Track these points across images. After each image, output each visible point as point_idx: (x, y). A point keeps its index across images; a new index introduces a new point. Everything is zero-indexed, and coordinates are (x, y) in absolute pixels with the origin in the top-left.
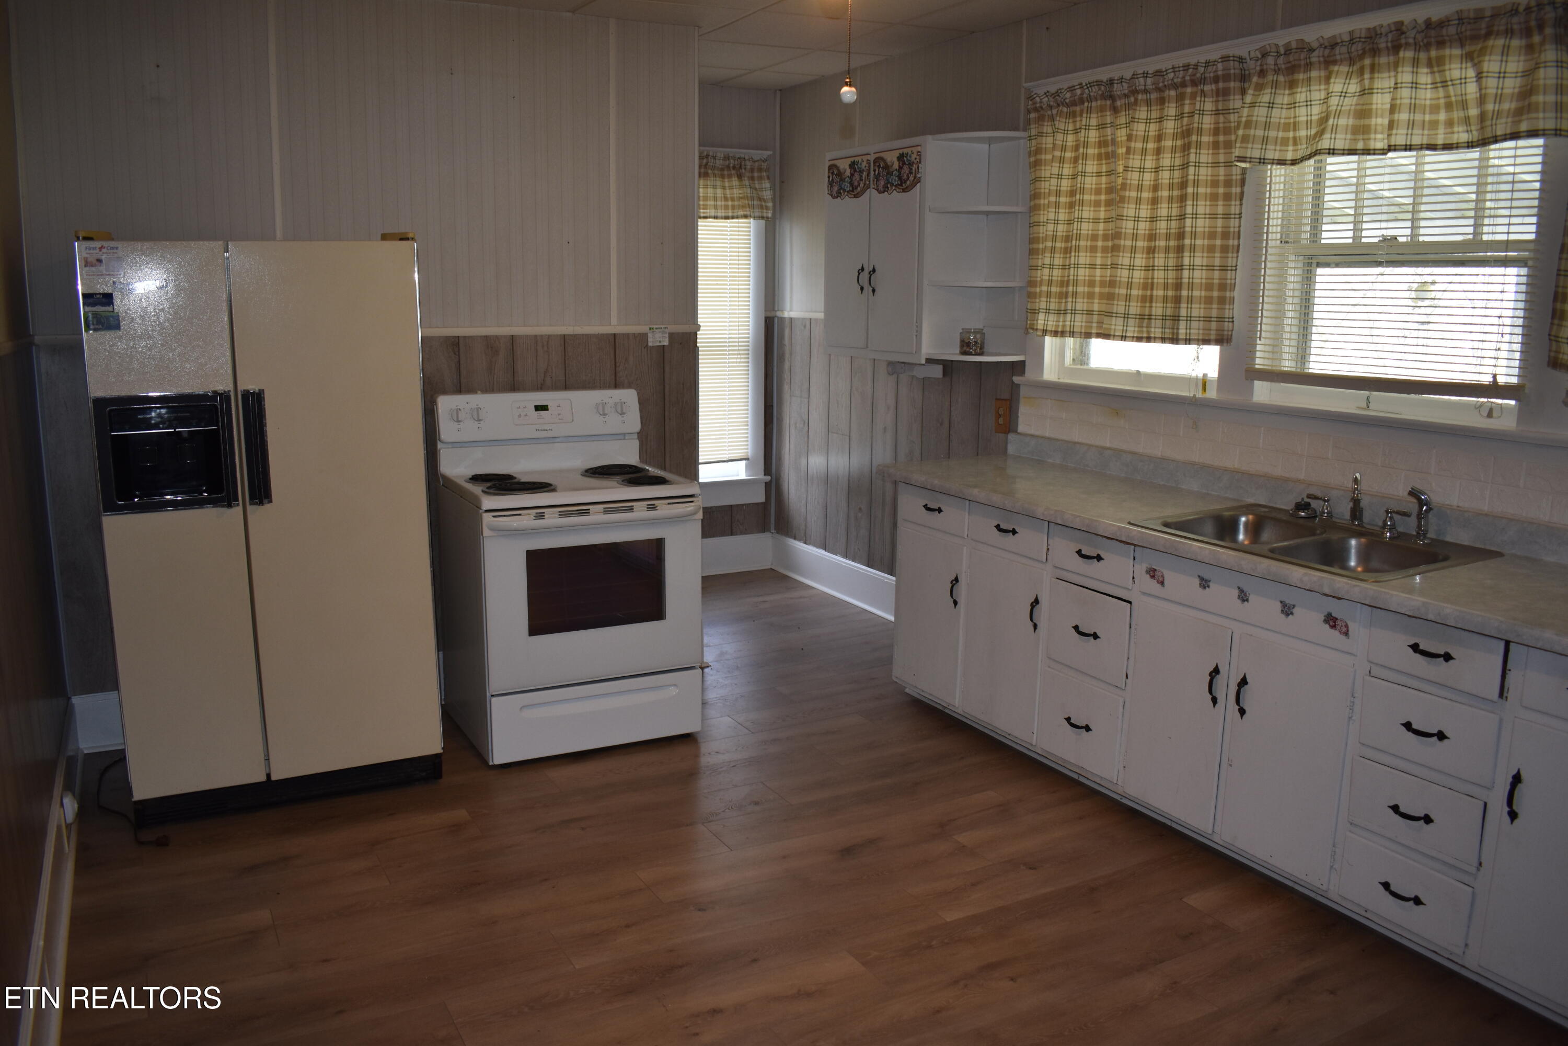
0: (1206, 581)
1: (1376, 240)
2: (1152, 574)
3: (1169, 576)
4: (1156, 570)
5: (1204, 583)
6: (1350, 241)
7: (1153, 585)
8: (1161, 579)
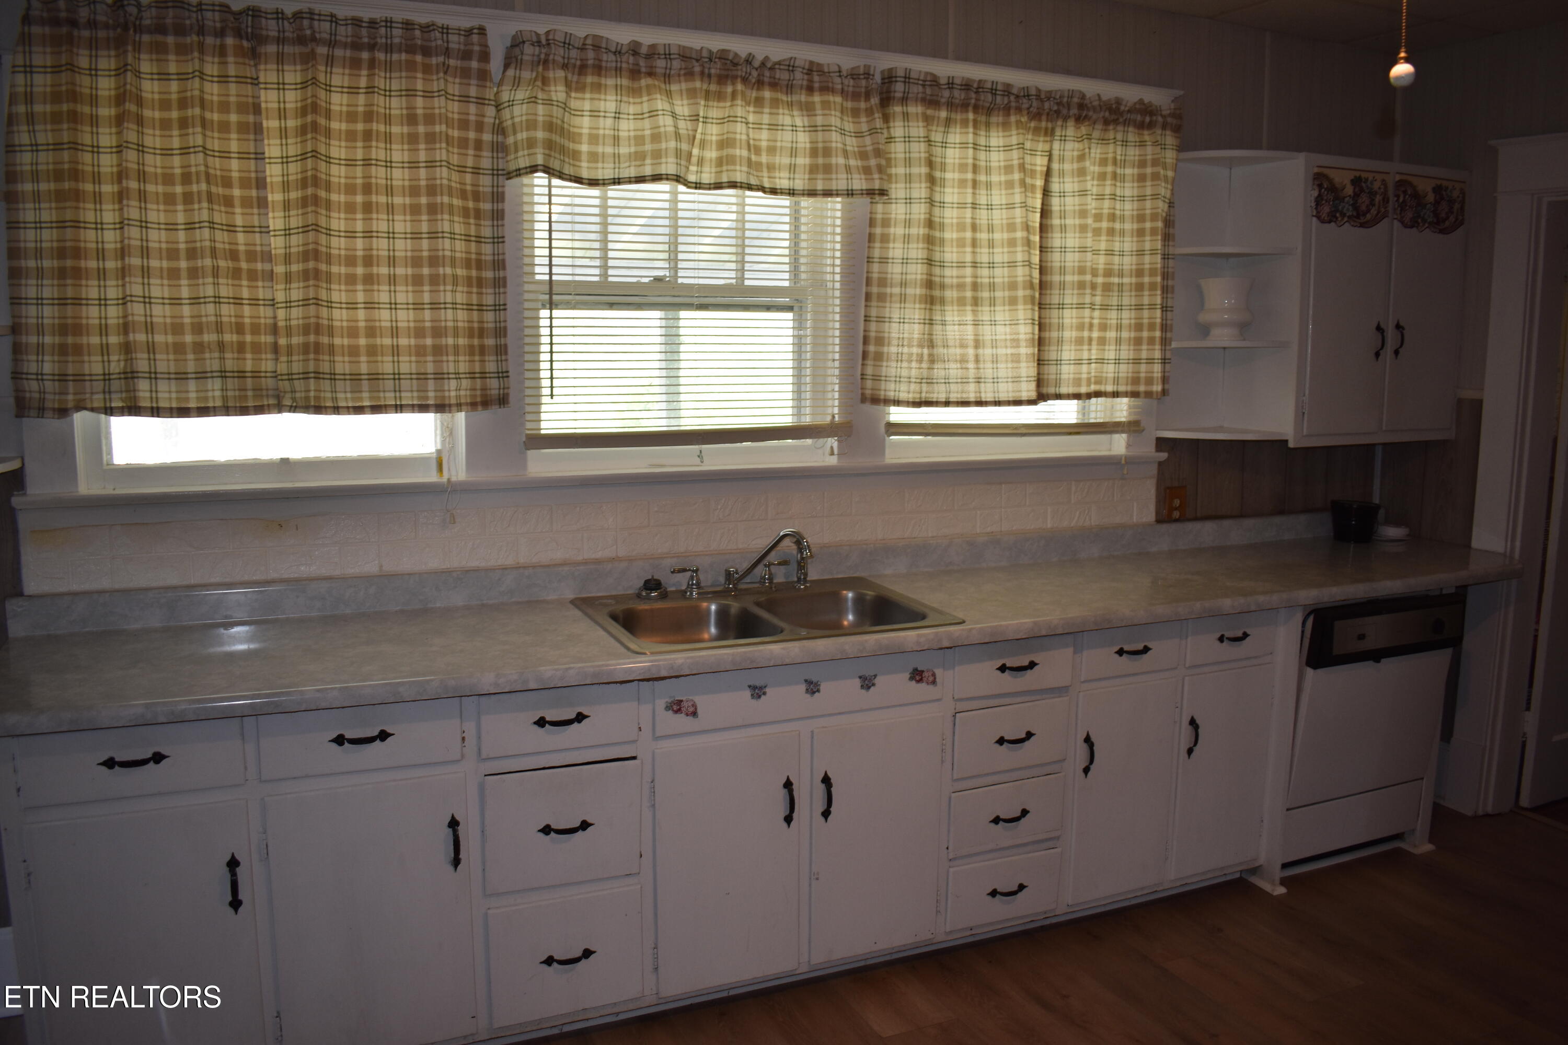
0: (761, 688)
1: (646, 280)
2: (675, 708)
3: (702, 701)
4: (682, 701)
5: (758, 692)
6: (596, 279)
7: (682, 722)
8: (691, 709)
